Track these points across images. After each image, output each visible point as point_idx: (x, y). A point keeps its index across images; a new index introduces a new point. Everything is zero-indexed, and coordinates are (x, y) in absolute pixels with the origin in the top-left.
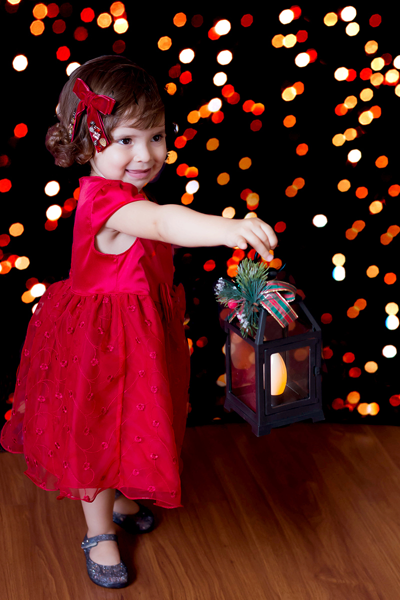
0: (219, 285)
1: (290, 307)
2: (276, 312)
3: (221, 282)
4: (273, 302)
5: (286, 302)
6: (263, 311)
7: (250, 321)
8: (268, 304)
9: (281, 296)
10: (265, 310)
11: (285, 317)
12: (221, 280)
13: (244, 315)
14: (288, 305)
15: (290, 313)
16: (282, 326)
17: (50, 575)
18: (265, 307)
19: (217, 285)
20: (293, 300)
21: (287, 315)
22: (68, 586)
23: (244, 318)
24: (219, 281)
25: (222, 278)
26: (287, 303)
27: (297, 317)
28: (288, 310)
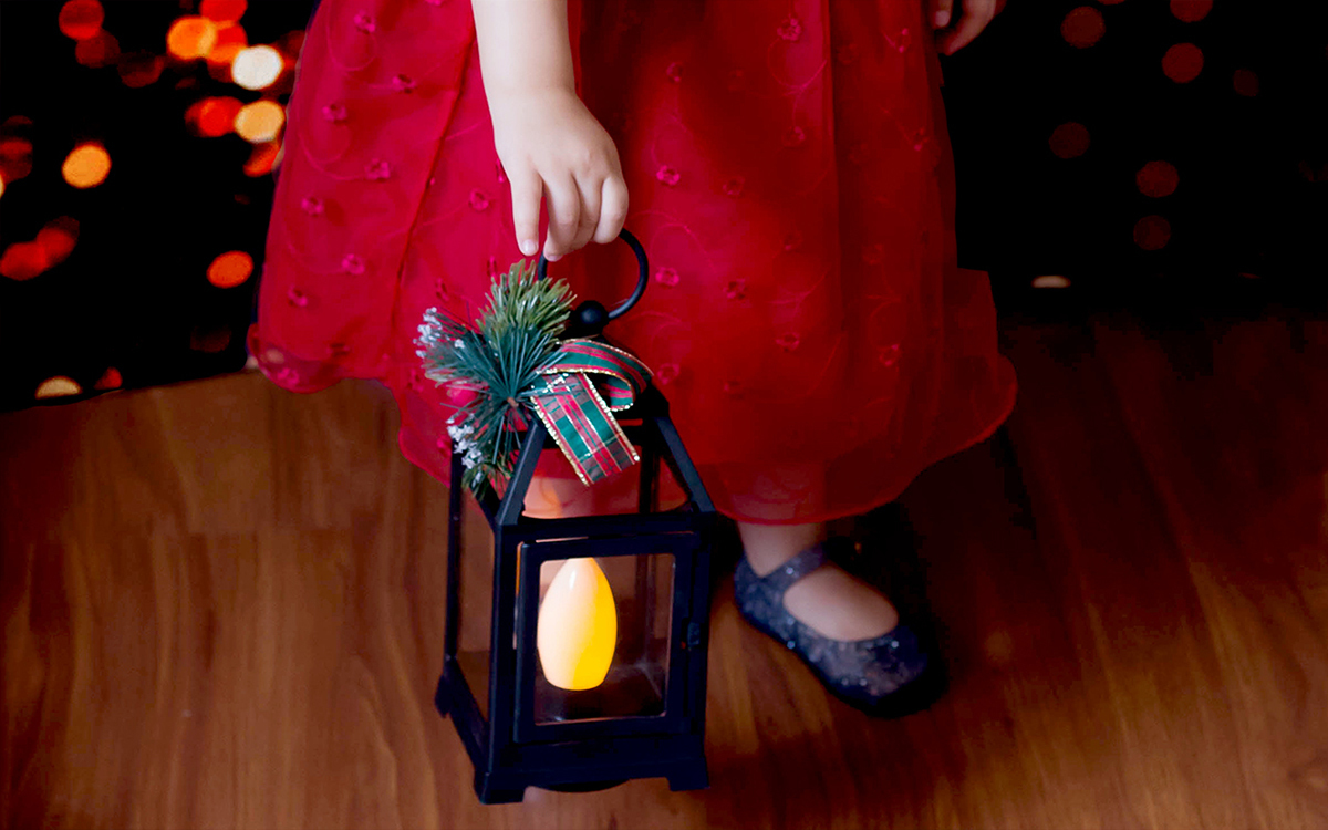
0: (424, 330)
1: (617, 426)
2: (573, 436)
3: (433, 319)
4: (569, 404)
5: (607, 410)
6: (535, 426)
7: (487, 450)
8: (552, 407)
9: (594, 391)
10: (540, 423)
11: (596, 454)
12: (432, 314)
13: (468, 430)
14: (612, 419)
15: (616, 446)
16: (584, 480)
17: (383, 749)
18: (541, 415)
19: (421, 328)
20: (627, 407)
21: (603, 449)
22: (438, 784)
23: (468, 437)
24: (426, 318)
25: (434, 310)
26: (610, 414)
27: (637, 458)
28: (609, 434)
